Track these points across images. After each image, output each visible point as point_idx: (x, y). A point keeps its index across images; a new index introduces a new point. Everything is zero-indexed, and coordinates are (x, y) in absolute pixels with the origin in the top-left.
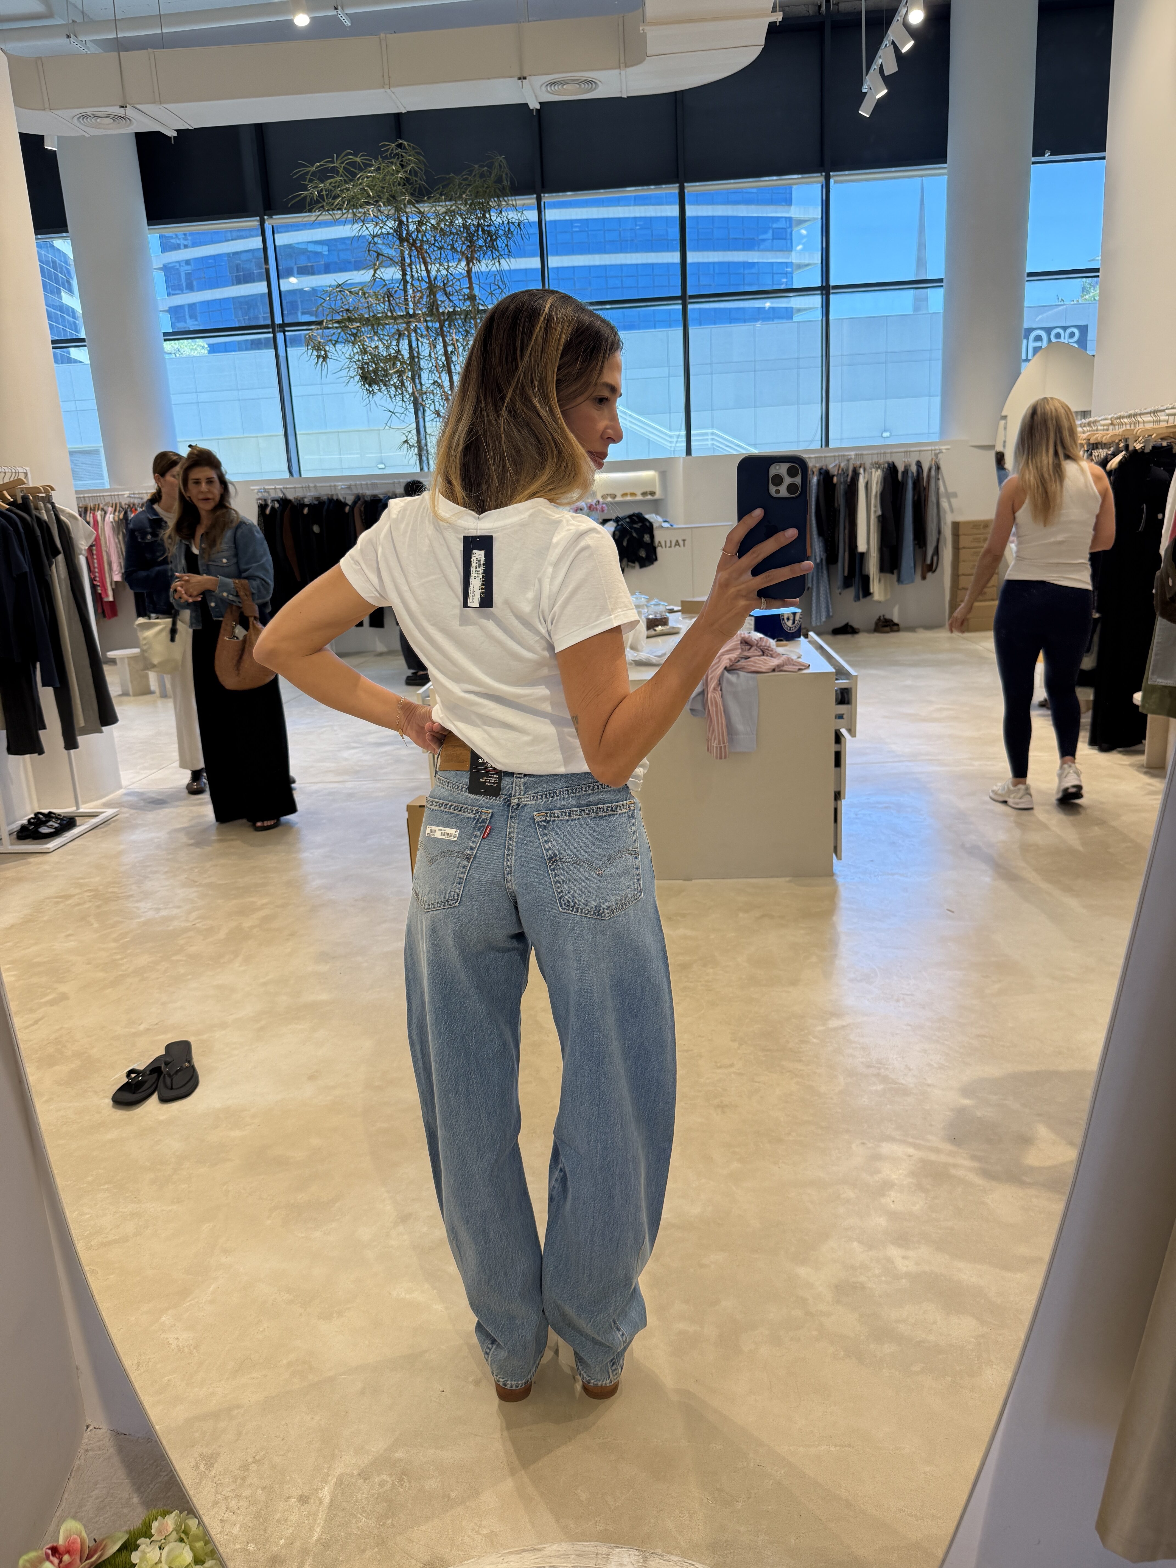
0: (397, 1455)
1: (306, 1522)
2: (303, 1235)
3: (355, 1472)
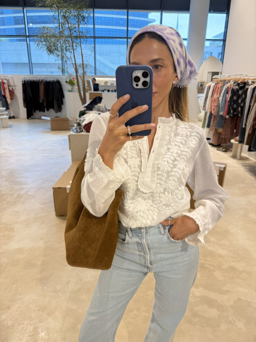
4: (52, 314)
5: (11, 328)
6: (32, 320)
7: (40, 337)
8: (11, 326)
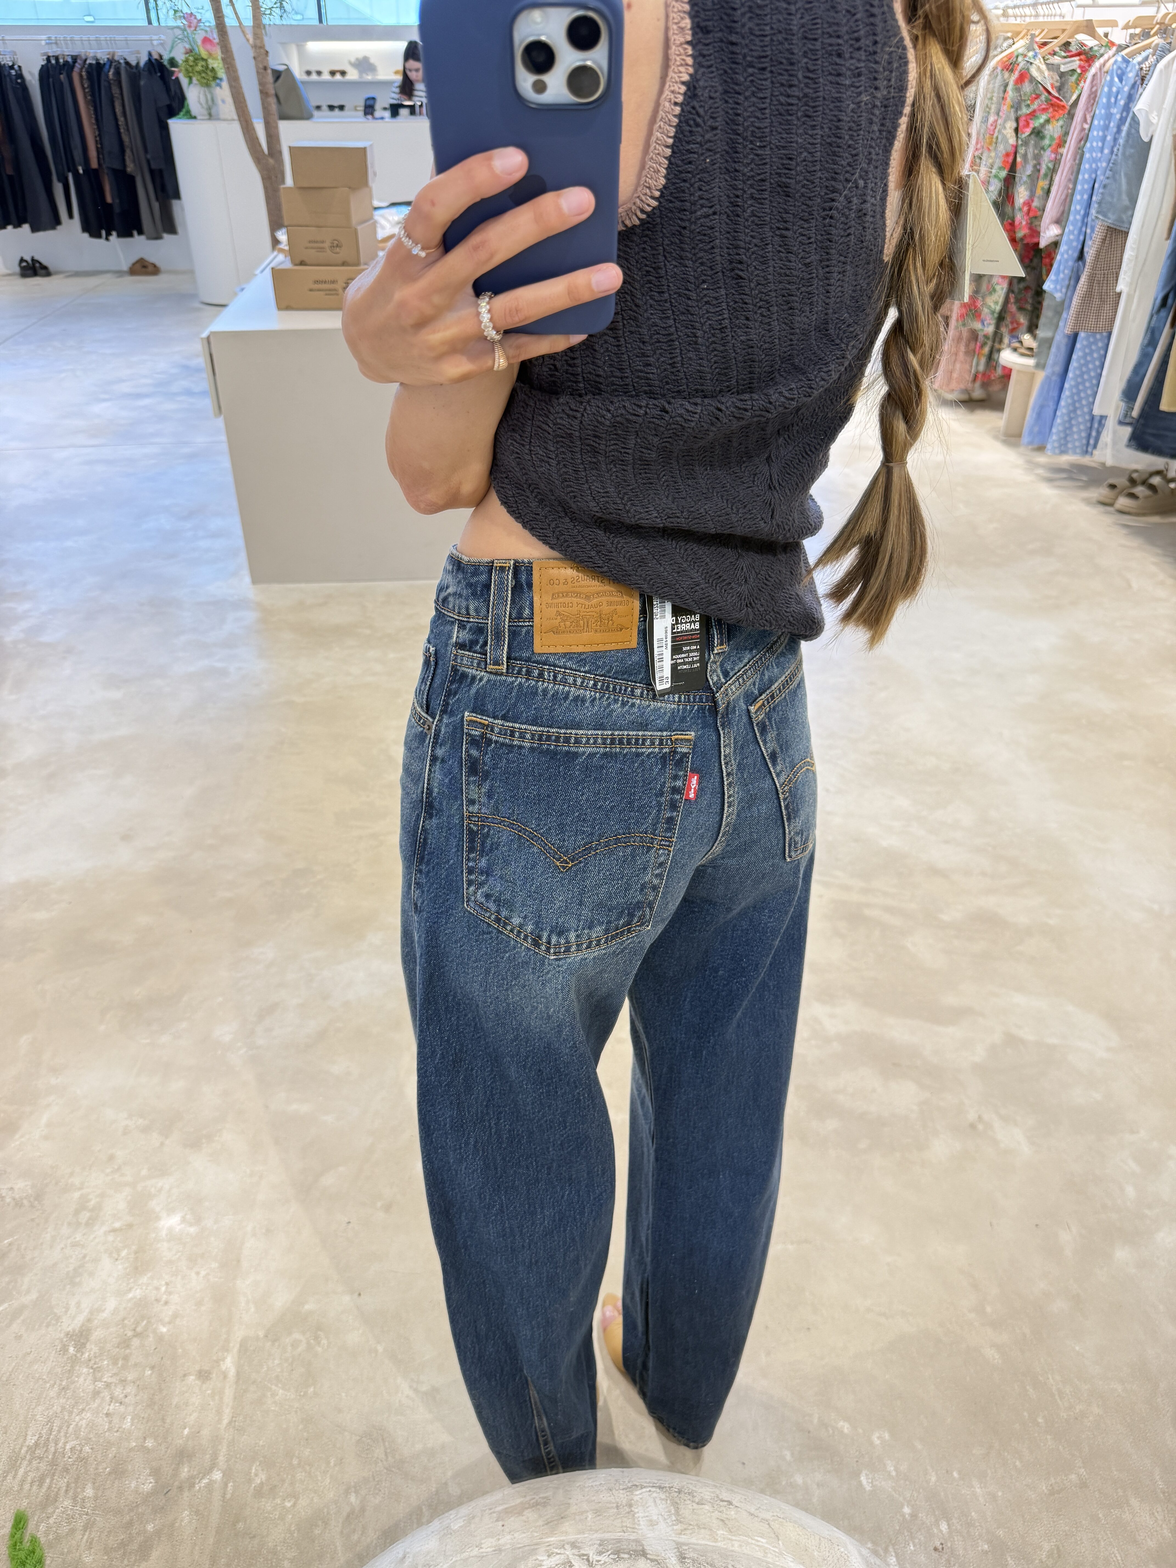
0: (307, 1307)
1: (211, 1403)
2: (148, 1041)
3: (261, 1334)
4: (204, 1141)
5: (32, 1206)
6: (119, 1169)
7: (164, 1233)
8: (32, 1199)
